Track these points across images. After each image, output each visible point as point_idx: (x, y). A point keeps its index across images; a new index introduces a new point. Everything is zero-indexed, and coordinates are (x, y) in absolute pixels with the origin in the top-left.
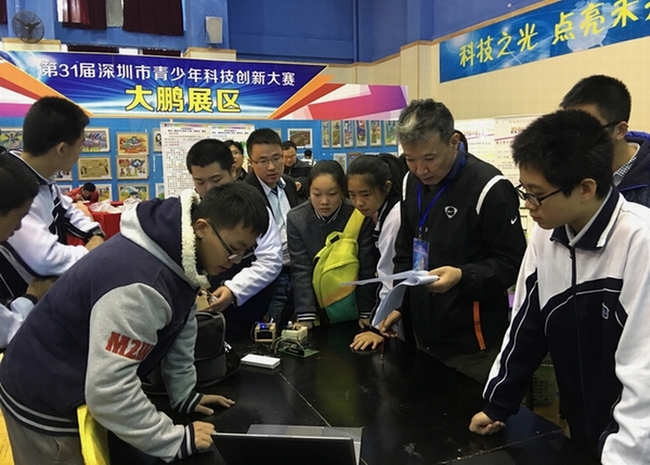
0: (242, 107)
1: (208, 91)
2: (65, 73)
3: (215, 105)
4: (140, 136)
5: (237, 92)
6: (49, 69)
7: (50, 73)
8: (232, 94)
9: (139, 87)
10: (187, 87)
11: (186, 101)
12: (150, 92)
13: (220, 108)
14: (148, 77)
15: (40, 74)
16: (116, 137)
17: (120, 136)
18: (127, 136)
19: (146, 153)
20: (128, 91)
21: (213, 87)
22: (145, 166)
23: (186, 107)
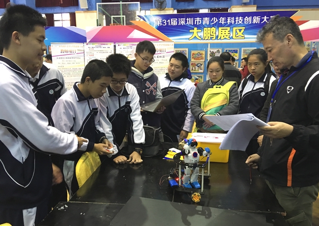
0: (246, 36)
1: (229, 28)
2: (165, 24)
3: (231, 35)
4: (201, 52)
5: (244, 28)
6: (159, 22)
7: (159, 24)
8: (241, 29)
9: (196, 29)
10: (218, 27)
11: (217, 34)
12: (200, 31)
13: (234, 37)
14: (200, 23)
15: (155, 25)
16: (191, 53)
17: (192, 52)
18: (196, 52)
19: (204, 60)
20: (191, 31)
21: (231, 26)
22: (202, 66)
23: (217, 37)
